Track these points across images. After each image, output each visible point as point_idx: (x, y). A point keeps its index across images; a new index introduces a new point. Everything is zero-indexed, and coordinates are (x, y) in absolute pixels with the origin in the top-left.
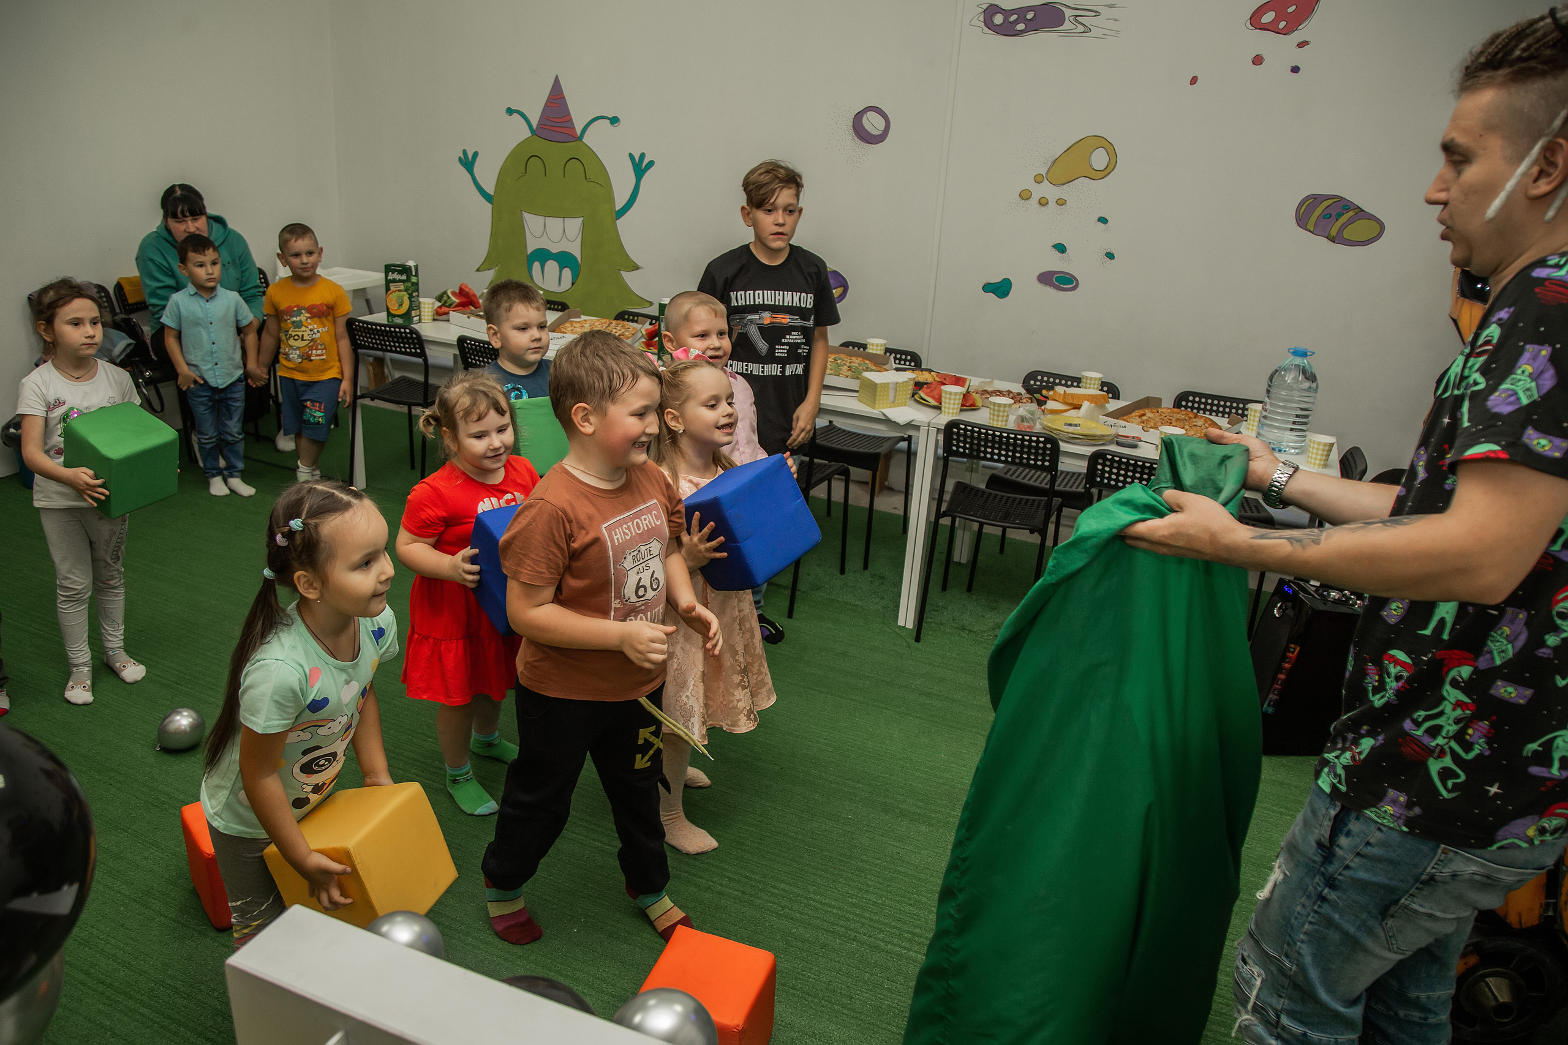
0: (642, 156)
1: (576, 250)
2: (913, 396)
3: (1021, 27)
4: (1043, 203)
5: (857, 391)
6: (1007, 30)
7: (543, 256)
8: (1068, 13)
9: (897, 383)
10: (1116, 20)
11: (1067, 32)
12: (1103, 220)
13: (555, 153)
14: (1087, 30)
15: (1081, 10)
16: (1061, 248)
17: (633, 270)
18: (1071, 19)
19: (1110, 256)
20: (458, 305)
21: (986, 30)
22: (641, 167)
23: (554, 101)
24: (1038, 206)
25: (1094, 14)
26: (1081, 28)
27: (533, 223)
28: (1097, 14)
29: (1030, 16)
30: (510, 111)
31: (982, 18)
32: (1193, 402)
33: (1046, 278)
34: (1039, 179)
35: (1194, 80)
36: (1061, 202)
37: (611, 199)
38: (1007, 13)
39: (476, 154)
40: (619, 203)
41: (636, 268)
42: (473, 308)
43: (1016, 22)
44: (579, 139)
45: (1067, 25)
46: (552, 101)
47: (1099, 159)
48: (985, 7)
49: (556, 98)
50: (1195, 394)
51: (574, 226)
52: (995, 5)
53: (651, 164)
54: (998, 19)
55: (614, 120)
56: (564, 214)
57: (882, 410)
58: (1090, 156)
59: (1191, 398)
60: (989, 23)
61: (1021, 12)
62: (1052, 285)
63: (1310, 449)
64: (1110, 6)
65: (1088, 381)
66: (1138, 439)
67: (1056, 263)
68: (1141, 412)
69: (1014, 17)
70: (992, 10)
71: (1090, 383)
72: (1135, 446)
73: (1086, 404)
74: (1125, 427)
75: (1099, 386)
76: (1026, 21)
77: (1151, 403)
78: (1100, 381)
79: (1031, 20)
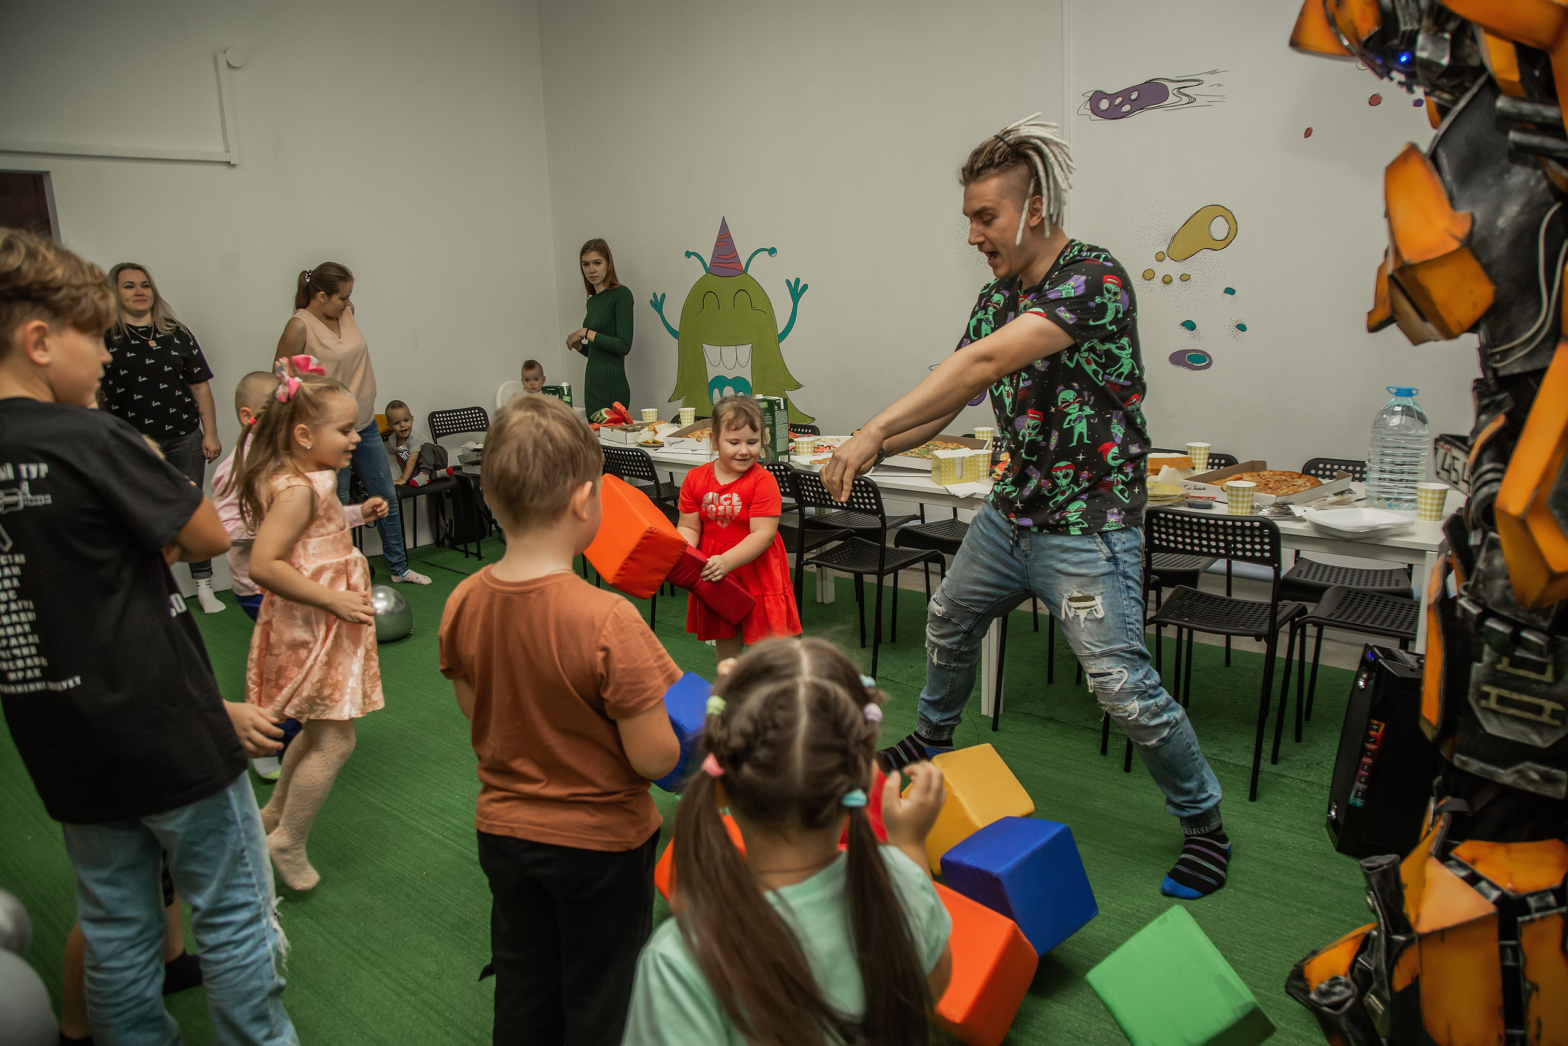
0: (798, 280)
1: (747, 374)
2: (990, 475)
3: (1126, 108)
4: (1167, 281)
5: (930, 472)
6: (1114, 114)
7: (720, 382)
8: (1171, 87)
9: (963, 458)
10: (1220, 85)
11: (1173, 105)
12: (1230, 291)
13: (725, 286)
14: (1192, 100)
15: (1184, 83)
16: (1190, 326)
17: (796, 389)
18: (1175, 91)
19: (1242, 327)
20: (609, 421)
21: (1094, 117)
22: (797, 291)
23: (723, 240)
24: (1162, 284)
25: (1197, 83)
26: (1185, 100)
27: (711, 352)
28: (1200, 82)
29: (1134, 96)
30: (688, 254)
31: (1088, 106)
32: (1324, 469)
33: (1179, 358)
34: (1160, 258)
35: (1308, 133)
36: (1185, 278)
37: (774, 326)
38: (1111, 97)
39: (664, 295)
40: (781, 327)
41: (799, 386)
42: (624, 424)
43: (1122, 104)
44: (745, 272)
45: (1171, 99)
46: (721, 240)
47: (1219, 229)
48: (1090, 95)
49: (724, 236)
50: (1325, 461)
51: (745, 351)
52: (1100, 91)
53: (805, 287)
54: (1104, 104)
55: (772, 251)
56: (734, 342)
58: (1209, 227)
59: (1321, 466)
60: (1095, 110)
61: (1125, 93)
62: (1185, 365)
63: (1419, 500)
64: (1213, 72)
65: (1193, 452)
66: (1213, 499)
67: (1187, 342)
68: (1237, 476)
69: (1119, 100)
70: (1097, 96)
71: (1195, 454)
72: (1209, 507)
73: (1165, 469)
74: (1204, 489)
75: (1207, 456)
76: (1131, 102)
77: (1255, 467)
78: (1207, 451)
79: (1136, 100)
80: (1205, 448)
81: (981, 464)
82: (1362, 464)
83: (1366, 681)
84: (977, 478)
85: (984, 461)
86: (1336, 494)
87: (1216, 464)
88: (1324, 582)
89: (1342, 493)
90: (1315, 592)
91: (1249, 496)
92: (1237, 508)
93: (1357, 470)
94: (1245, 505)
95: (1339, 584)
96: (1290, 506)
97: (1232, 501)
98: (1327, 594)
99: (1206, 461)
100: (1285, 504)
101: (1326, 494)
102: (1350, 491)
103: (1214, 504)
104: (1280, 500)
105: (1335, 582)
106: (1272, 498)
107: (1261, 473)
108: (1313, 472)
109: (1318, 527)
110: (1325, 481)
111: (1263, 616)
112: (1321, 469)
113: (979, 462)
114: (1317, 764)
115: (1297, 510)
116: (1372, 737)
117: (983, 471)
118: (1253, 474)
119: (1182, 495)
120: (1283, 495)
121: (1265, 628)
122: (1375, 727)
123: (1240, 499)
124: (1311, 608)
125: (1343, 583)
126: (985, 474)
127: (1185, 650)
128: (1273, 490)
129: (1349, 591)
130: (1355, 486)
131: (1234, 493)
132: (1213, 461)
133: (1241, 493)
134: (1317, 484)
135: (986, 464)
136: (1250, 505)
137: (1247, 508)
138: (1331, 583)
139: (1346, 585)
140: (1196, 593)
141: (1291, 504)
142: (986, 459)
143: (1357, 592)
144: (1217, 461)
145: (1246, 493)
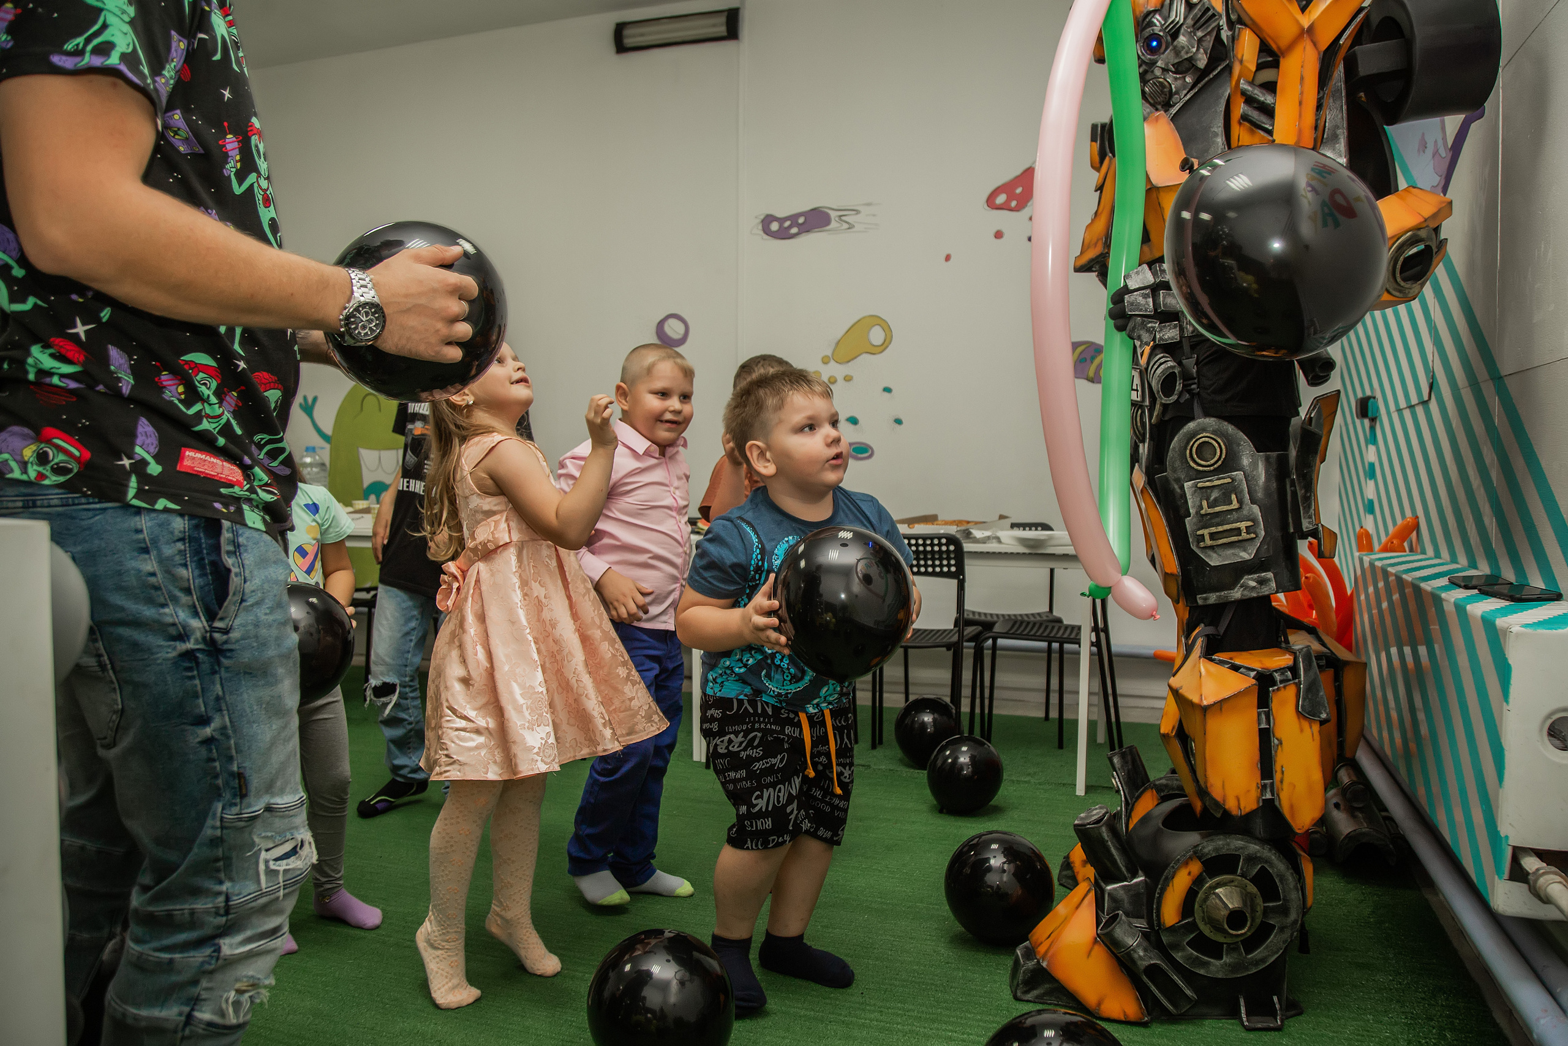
3: (794, 230)
6: (783, 235)
7: (377, 487)
8: (833, 215)
10: (874, 215)
11: (834, 230)
12: (888, 390)
14: (851, 226)
15: (844, 212)
16: (855, 419)
18: (836, 218)
19: (898, 422)
21: (766, 237)
25: (854, 212)
26: (846, 226)
27: (368, 457)
28: (858, 212)
29: (801, 220)
31: (760, 227)
34: (825, 361)
35: (948, 258)
36: (848, 379)
38: (781, 221)
39: (315, 399)
43: (790, 227)
45: (834, 224)
47: (877, 336)
48: (762, 218)
52: (770, 215)
54: (775, 226)
58: (868, 334)
60: (767, 231)
61: (793, 218)
64: (869, 204)
67: (852, 434)
69: (787, 224)
70: (767, 220)
76: (799, 225)
79: (802, 224)
90: (988, 625)
96: (971, 531)
98: (998, 625)
106: (957, 529)
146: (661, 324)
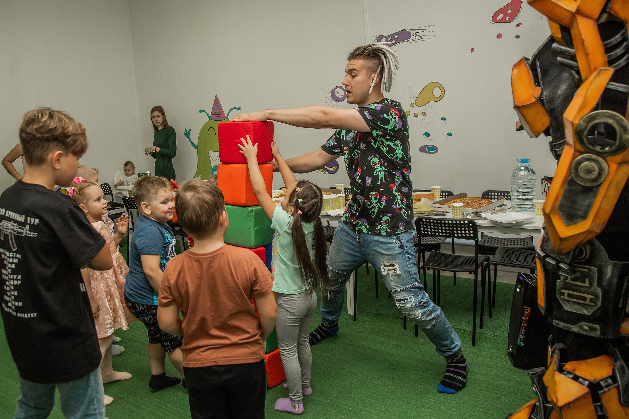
2: (345, 205)
3: (393, 42)
4: (416, 115)
8: (412, 32)
9: (333, 199)
10: (433, 31)
11: (413, 40)
12: (444, 119)
14: (421, 38)
15: (418, 30)
16: (427, 135)
18: (414, 34)
19: (450, 135)
23: (216, 104)
24: (414, 118)
25: (422, 31)
26: (419, 38)
27: (213, 155)
28: (424, 30)
29: (396, 36)
30: (201, 111)
32: (491, 195)
33: (423, 149)
34: (412, 106)
35: (472, 50)
36: (424, 114)
38: (387, 37)
39: (189, 130)
43: (391, 40)
44: (227, 118)
45: (413, 37)
47: (437, 92)
48: (377, 36)
50: (491, 192)
52: (380, 35)
54: (384, 41)
55: (239, 109)
57: (326, 212)
58: (433, 91)
59: (490, 194)
61: (392, 36)
62: (426, 152)
63: (535, 207)
64: (430, 26)
65: (434, 191)
66: (446, 211)
67: (426, 142)
68: (455, 200)
69: (390, 38)
70: (380, 38)
71: (435, 192)
72: (444, 215)
73: (423, 199)
74: (441, 207)
75: (440, 192)
76: (395, 39)
77: (462, 196)
78: (440, 190)
79: (397, 38)
80: (439, 189)
81: (341, 201)
82: (508, 192)
83: (520, 289)
84: (339, 207)
85: (342, 200)
86: (499, 207)
87: (444, 195)
88: (495, 245)
89: (501, 206)
90: (492, 250)
91: (461, 210)
92: (457, 215)
93: (506, 195)
94: (460, 214)
95: (502, 246)
96: (480, 213)
97: (454, 212)
98: (498, 251)
99: (440, 194)
100: (478, 212)
101: (494, 206)
102: (504, 205)
103: (446, 213)
104: (475, 210)
105: (501, 245)
106: (471, 210)
107: (465, 199)
108: (486, 197)
109: (493, 222)
110: (493, 201)
111: (472, 262)
112: (490, 195)
113: (340, 200)
114: (500, 327)
115: (483, 215)
116: (525, 314)
117: (342, 204)
118: (461, 199)
119: (432, 211)
120: (476, 208)
121: (473, 268)
122: (526, 310)
123: (458, 211)
124: (491, 257)
125: (504, 245)
126: (343, 205)
127: (437, 278)
128: (471, 206)
129: (507, 249)
130: (506, 202)
131: (455, 208)
132: (443, 194)
133: (458, 209)
134: (490, 203)
135: (343, 201)
136: (462, 213)
137: (461, 215)
138: (499, 245)
139: (505, 246)
140: (440, 254)
141: (480, 212)
142: (343, 198)
143: (511, 249)
144: (444, 194)
145: (460, 208)
146: (333, 91)
